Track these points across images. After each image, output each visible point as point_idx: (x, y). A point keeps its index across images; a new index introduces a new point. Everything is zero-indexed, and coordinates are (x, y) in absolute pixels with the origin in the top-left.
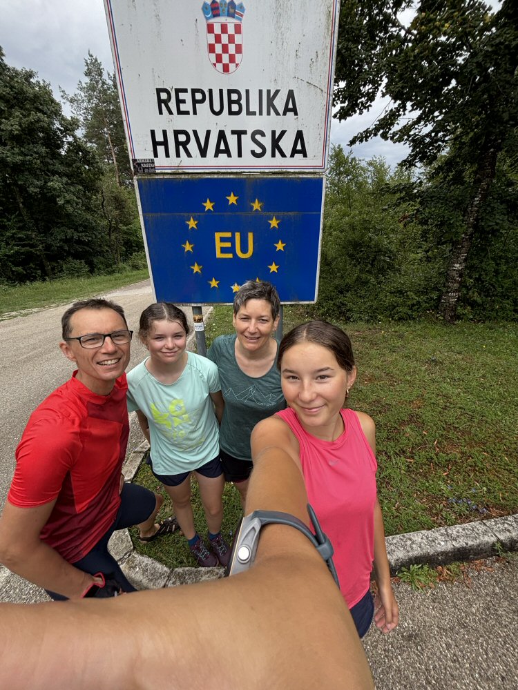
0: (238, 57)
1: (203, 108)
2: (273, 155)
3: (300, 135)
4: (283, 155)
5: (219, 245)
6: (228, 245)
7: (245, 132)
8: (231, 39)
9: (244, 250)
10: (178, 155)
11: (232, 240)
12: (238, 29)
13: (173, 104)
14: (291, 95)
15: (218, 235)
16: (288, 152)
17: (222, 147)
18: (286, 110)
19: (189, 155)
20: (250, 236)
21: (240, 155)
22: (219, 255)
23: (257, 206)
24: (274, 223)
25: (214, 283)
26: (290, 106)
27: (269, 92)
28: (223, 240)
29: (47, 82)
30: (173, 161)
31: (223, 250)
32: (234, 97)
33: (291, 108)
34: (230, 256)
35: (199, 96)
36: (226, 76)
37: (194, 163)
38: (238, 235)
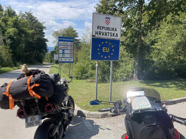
8: (108, 21)
12: (109, 20)
13: (100, 28)
18: (115, 30)
32: (108, 28)
33: (116, 30)
35: (103, 27)
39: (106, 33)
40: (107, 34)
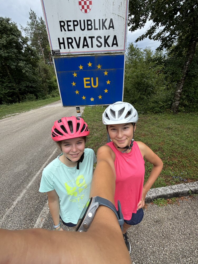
0: (90, 6)
1: (78, 28)
2: (105, 46)
3: (115, 37)
4: (109, 46)
5: (85, 83)
6: (89, 82)
7: (94, 37)
9: (95, 84)
10: (69, 48)
11: (90, 81)
14: (111, 20)
15: (85, 79)
16: (111, 45)
17: (85, 44)
19: (73, 48)
20: (97, 79)
21: (92, 47)
22: (85, 87)
23: (99, 67)
24: (106, 73)
25: (84, 98)
26: (111, 25)
27: (103, 20)
28: (87, 81)
29: (15, 23)
30: (67, 50)
31: (87, 85)
34: (90, 87)
36: (86, 14)
37: (75, 51)
38: (92, 79)
39: (85, 39)
40: (89, 41)
